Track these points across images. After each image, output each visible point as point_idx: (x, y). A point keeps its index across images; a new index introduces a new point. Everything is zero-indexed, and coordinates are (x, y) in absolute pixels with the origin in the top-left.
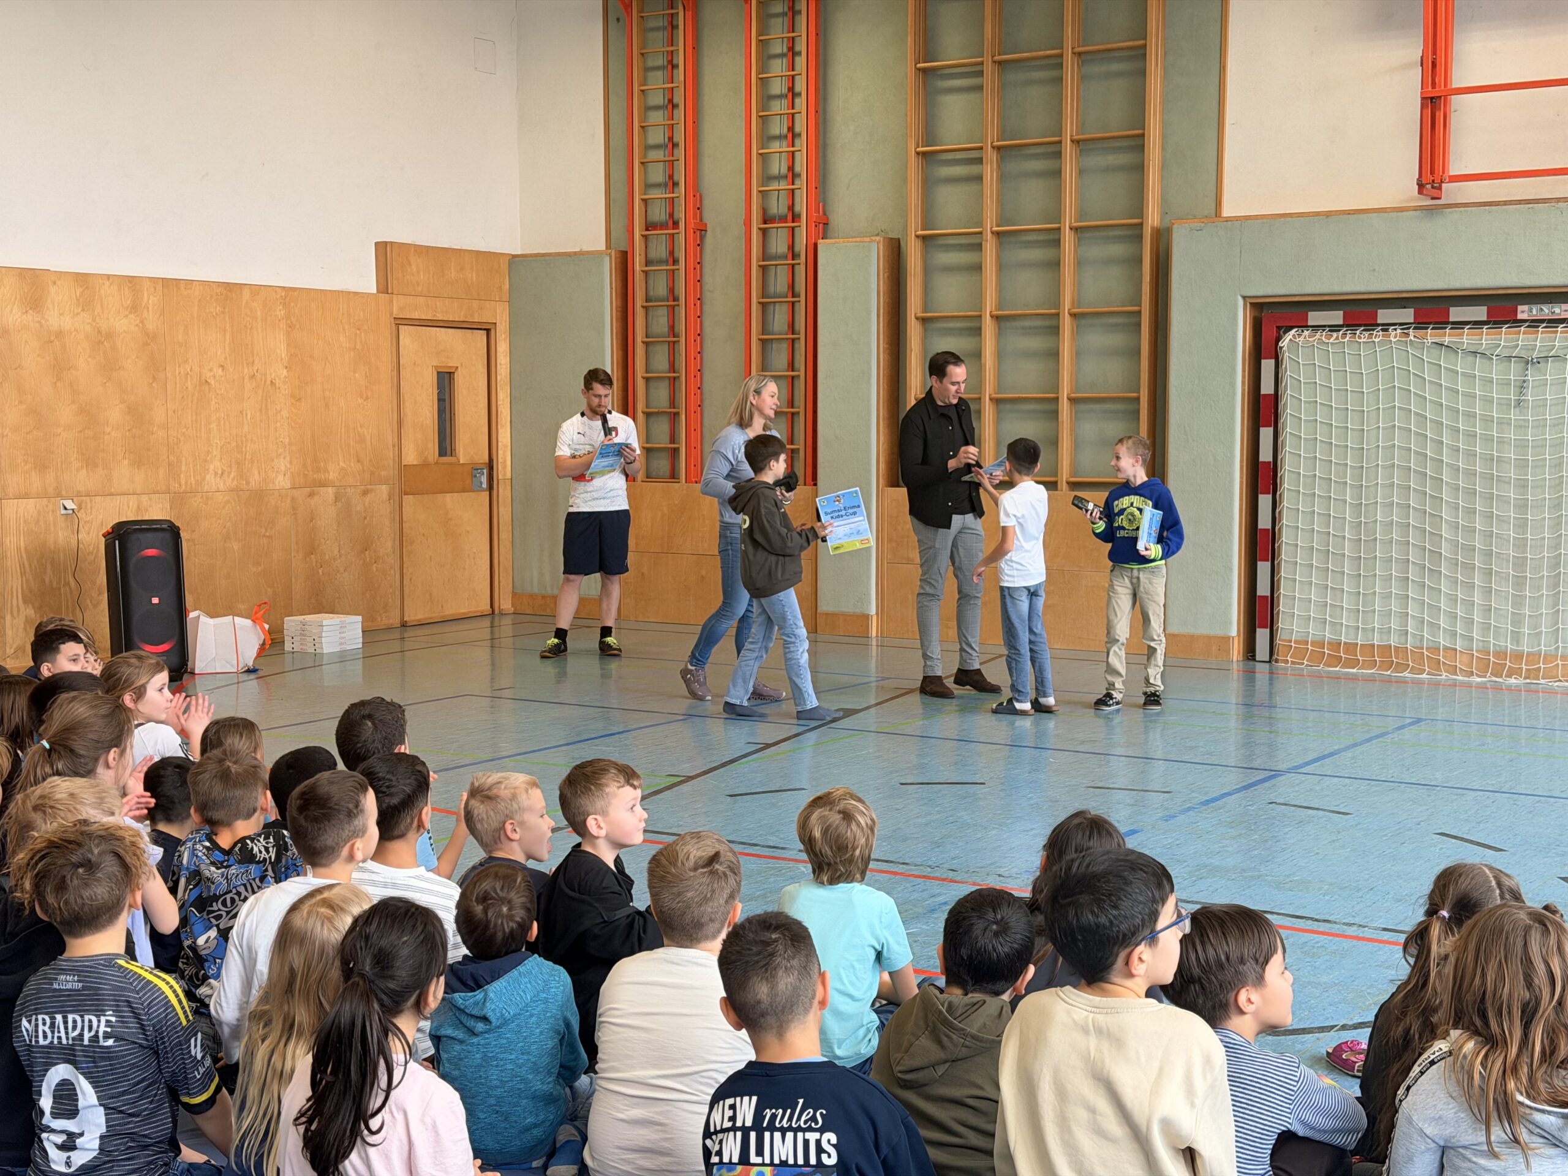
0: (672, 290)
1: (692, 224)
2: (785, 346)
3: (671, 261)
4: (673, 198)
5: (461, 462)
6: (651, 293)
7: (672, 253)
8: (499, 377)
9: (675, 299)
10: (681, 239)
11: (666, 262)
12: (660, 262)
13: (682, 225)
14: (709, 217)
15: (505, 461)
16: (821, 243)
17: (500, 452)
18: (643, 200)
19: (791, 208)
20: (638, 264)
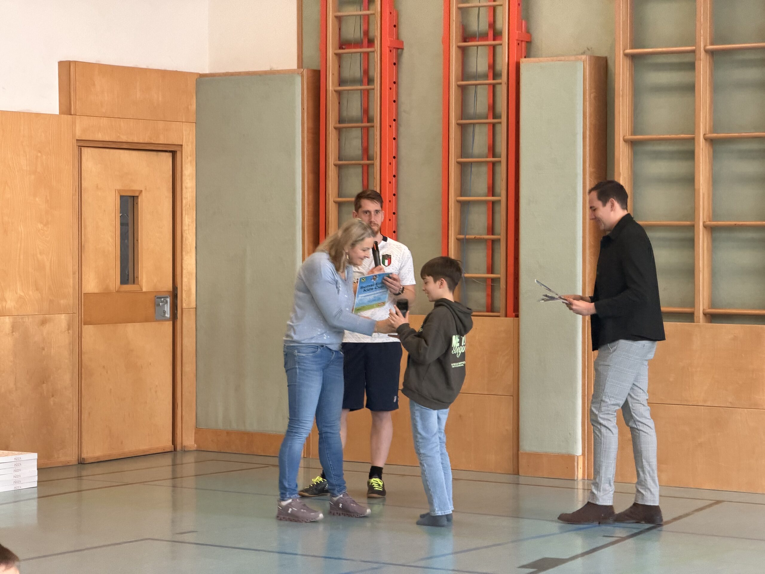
0: (366, 111)
1: (387, 41)
2: (484, 170)
3: (366, 80)
4: (368, 16)
5: (144, 290)
6: (344, 114)
7: (366, 72)
8: (184, 202)
9: (370, 120)
10: (377, 57)
11: (361, 82)
12: (354, 81)
13: (377, 43)
14: (405, 33)
15: (190, 289)
16: (525, 64)
17: (185, 280)
18: (337, 17)
19: (492, 25)
20: (331, 85)
